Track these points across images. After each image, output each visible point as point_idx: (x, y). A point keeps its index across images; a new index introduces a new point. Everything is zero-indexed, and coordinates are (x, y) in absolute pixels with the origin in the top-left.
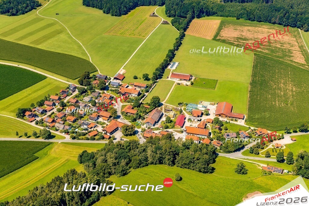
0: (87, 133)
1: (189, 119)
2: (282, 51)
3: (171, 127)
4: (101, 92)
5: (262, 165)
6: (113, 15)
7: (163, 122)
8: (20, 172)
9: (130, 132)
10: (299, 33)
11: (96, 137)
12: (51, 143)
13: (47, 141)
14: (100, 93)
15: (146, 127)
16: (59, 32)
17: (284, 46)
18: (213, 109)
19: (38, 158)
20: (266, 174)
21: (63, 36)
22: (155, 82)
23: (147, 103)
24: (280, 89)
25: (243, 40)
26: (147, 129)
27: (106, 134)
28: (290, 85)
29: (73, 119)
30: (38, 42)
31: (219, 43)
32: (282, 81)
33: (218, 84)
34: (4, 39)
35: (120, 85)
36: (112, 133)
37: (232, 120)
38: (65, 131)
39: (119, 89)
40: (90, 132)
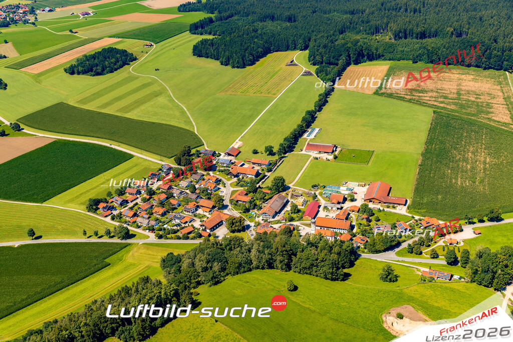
0: (178, 230)
1: (325, 207)
2: (478, 105)
3: (297, 219)
4: (205, 173)
5: (423, 269)
6: (233, 67)
7: (287, 212)
8: (83, 284)
9: (238, 226)
10: (506, 78)
11: (191, 236)
12: (130, 244)
13: (124, 241)
14: (203, 175)
15: (263, 220)
16: (157, 94)
17: (480, 98)
18: (361, 193)
19: (110, 264)
20: (425, 281)
21: (161, 100)
22: (283, 157)
23: (268, 187)
24: (466, 160)
25: (420, 93)
26: (262, 222)
27: (205, 230)
28: (483, 154)
29: (162, 210)
30: (127, 109)
31: (383, 98)
32: (471, 149)
33: (373, 156)
34: (82, 107)
35: (233, 163)
36: (213, 229)
37: (388, 207)
38: (149, 227)
39: (230, 169)
40: (183, 228)
